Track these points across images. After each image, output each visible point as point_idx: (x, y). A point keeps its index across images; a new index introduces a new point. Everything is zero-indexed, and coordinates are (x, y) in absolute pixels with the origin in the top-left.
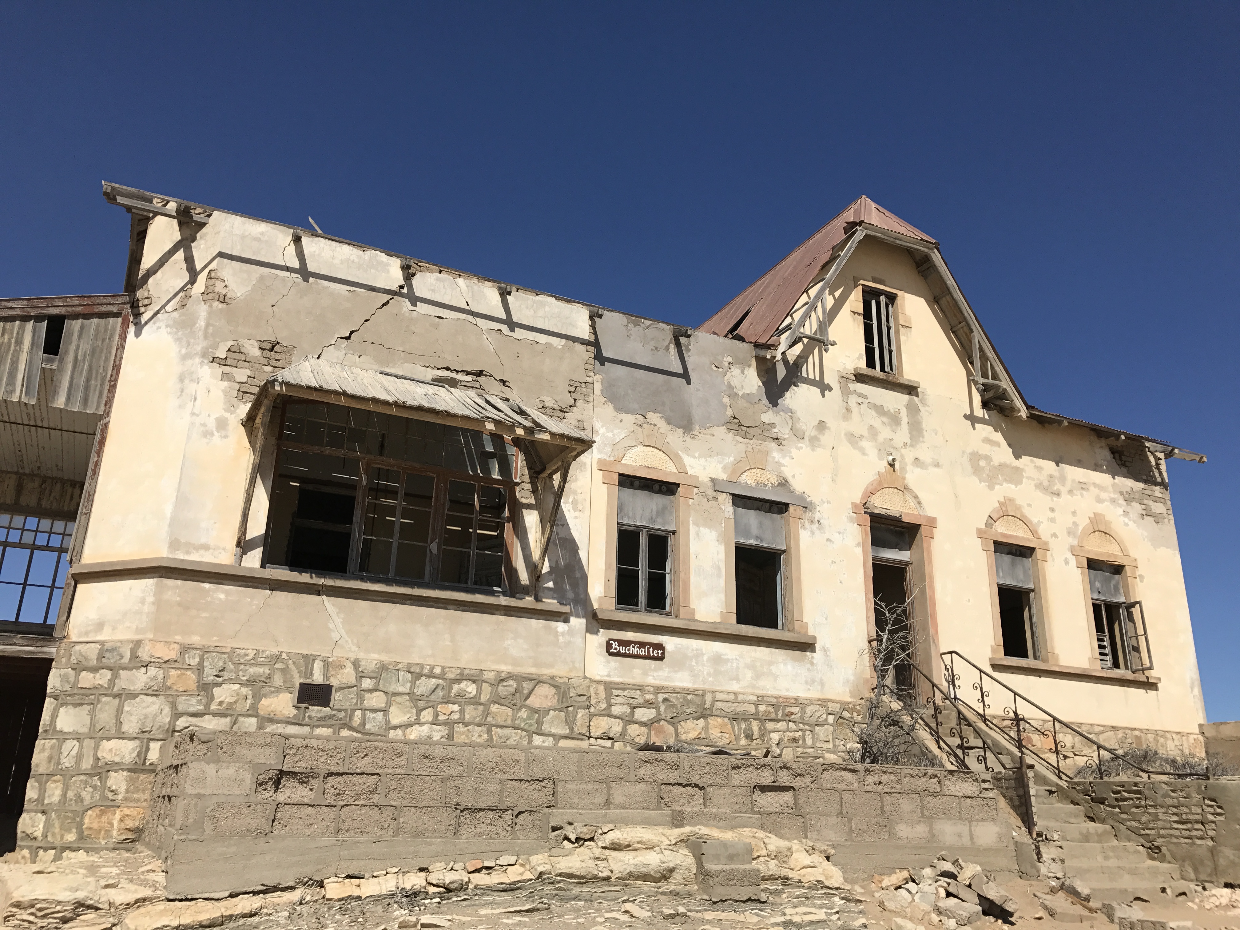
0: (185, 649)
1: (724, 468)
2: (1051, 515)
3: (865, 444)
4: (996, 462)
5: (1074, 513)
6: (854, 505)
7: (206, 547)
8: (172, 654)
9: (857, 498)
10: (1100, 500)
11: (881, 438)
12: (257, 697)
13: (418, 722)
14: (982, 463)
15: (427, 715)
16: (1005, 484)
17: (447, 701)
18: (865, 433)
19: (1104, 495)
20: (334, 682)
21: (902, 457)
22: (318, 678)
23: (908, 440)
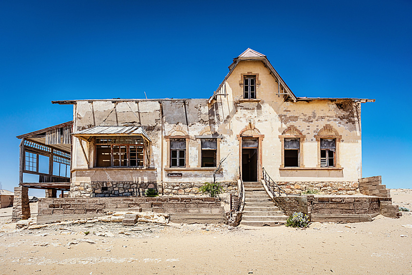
0: (81, 183)
1: (198, 132)
2: (308, 128)
3: (241, 119)
4: (288, 116)
5: (317, 126)
6: (237, 135)
7: (83, 165)
8: (79, 184)
9: (239, 134)
10: (329, 120)
11: (247, 117)
12: (95, 190)
13: (125, 192)
14: (283, 117)
15: (127, 191)
16: (291, 122)
17: (130, 188)
18: (242, 116)
19: (331, 119)
20: (108, 186)
21: (254, 121)
22: (105, 186)
23: (257, 116)
